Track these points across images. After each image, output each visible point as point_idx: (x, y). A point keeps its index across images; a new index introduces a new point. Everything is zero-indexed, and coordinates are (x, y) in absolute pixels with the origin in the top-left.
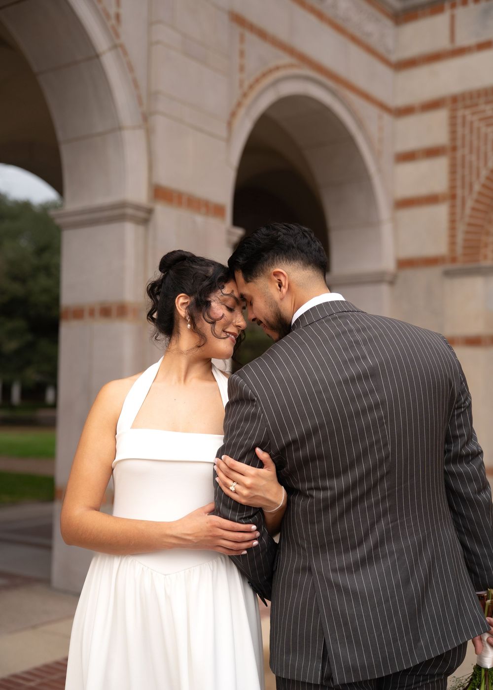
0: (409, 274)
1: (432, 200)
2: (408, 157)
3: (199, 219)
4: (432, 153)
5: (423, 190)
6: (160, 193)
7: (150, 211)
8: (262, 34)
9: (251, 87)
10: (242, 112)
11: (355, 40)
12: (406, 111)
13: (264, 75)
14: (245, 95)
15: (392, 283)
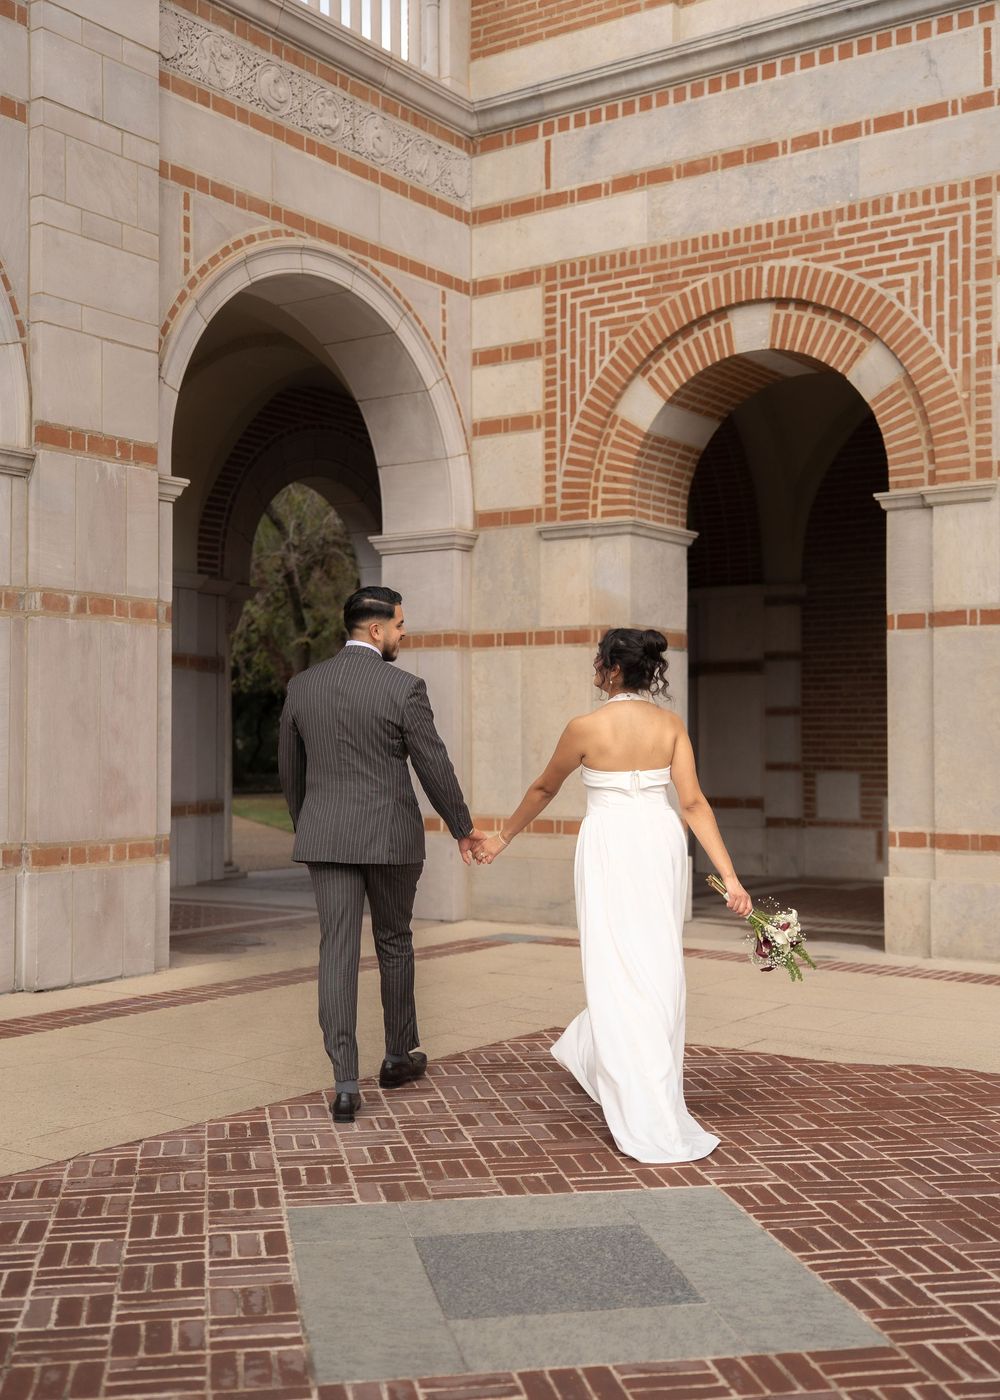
0: (490, 534)
1: (522, 423)
2: (489, 357)
3: (112, 467)
4: (522, 352)
5: (511, 410)
6: (49, 434)
7: (31, 459)
8: (222, 193)
9: (203, 271)
10: (187, 308)
11: (390, 183)
12: (487, 287)
13: (226, 251)
14: (192, 283)
15: (468, 549)
